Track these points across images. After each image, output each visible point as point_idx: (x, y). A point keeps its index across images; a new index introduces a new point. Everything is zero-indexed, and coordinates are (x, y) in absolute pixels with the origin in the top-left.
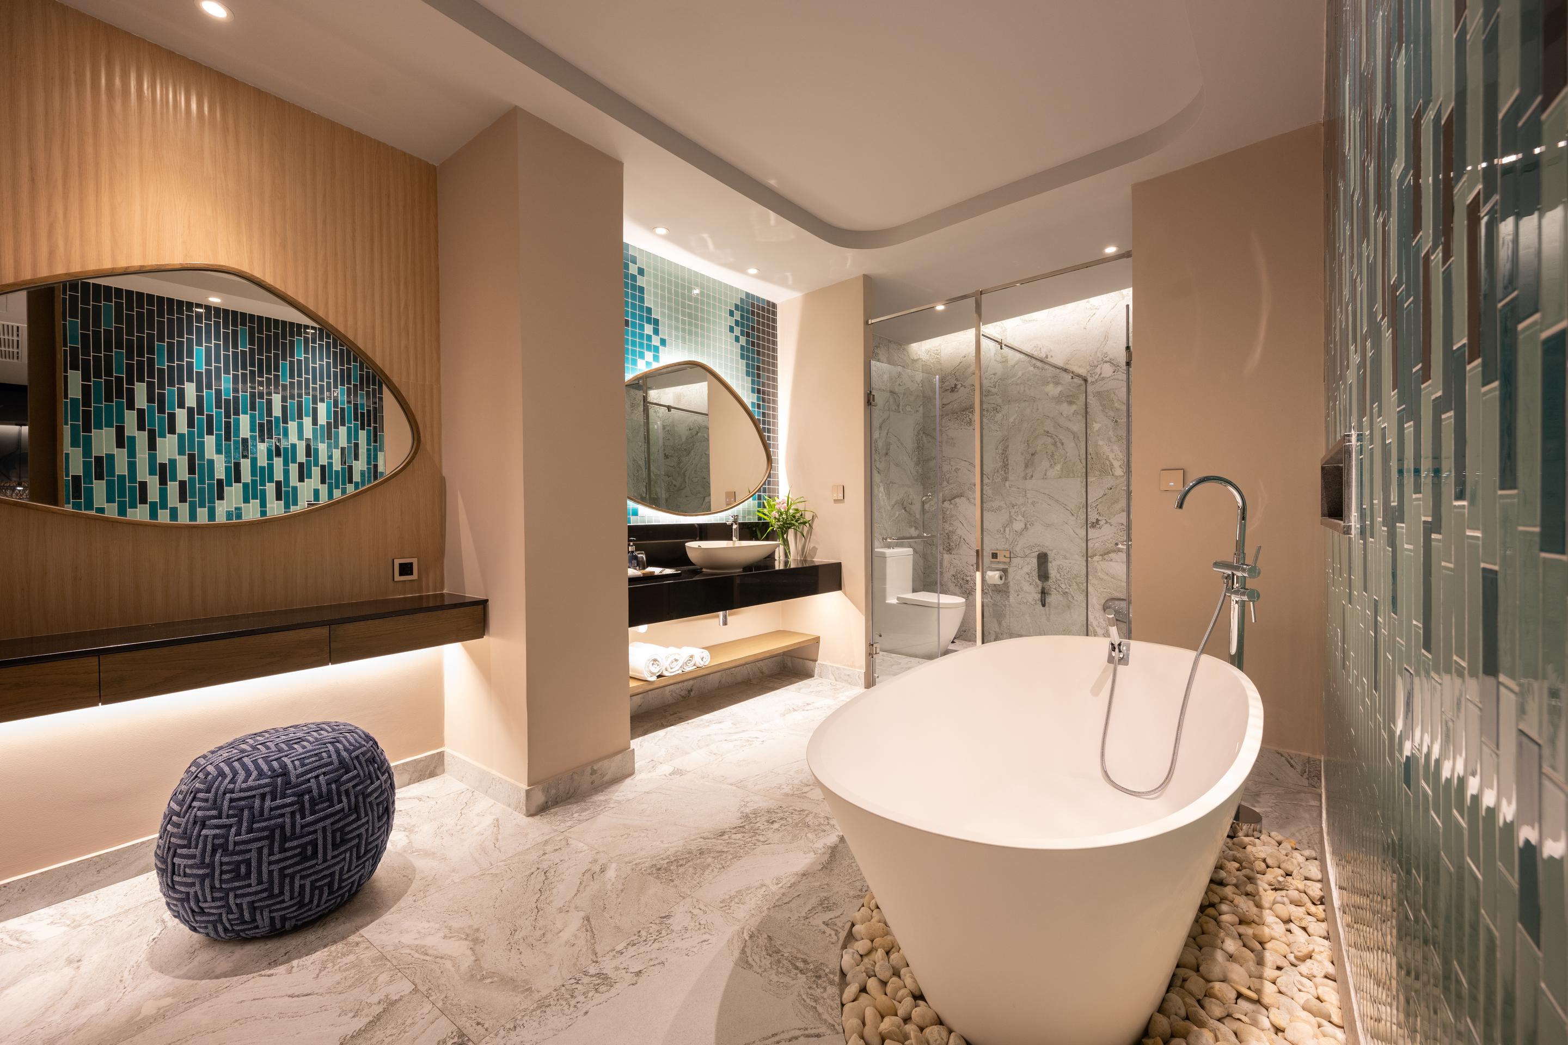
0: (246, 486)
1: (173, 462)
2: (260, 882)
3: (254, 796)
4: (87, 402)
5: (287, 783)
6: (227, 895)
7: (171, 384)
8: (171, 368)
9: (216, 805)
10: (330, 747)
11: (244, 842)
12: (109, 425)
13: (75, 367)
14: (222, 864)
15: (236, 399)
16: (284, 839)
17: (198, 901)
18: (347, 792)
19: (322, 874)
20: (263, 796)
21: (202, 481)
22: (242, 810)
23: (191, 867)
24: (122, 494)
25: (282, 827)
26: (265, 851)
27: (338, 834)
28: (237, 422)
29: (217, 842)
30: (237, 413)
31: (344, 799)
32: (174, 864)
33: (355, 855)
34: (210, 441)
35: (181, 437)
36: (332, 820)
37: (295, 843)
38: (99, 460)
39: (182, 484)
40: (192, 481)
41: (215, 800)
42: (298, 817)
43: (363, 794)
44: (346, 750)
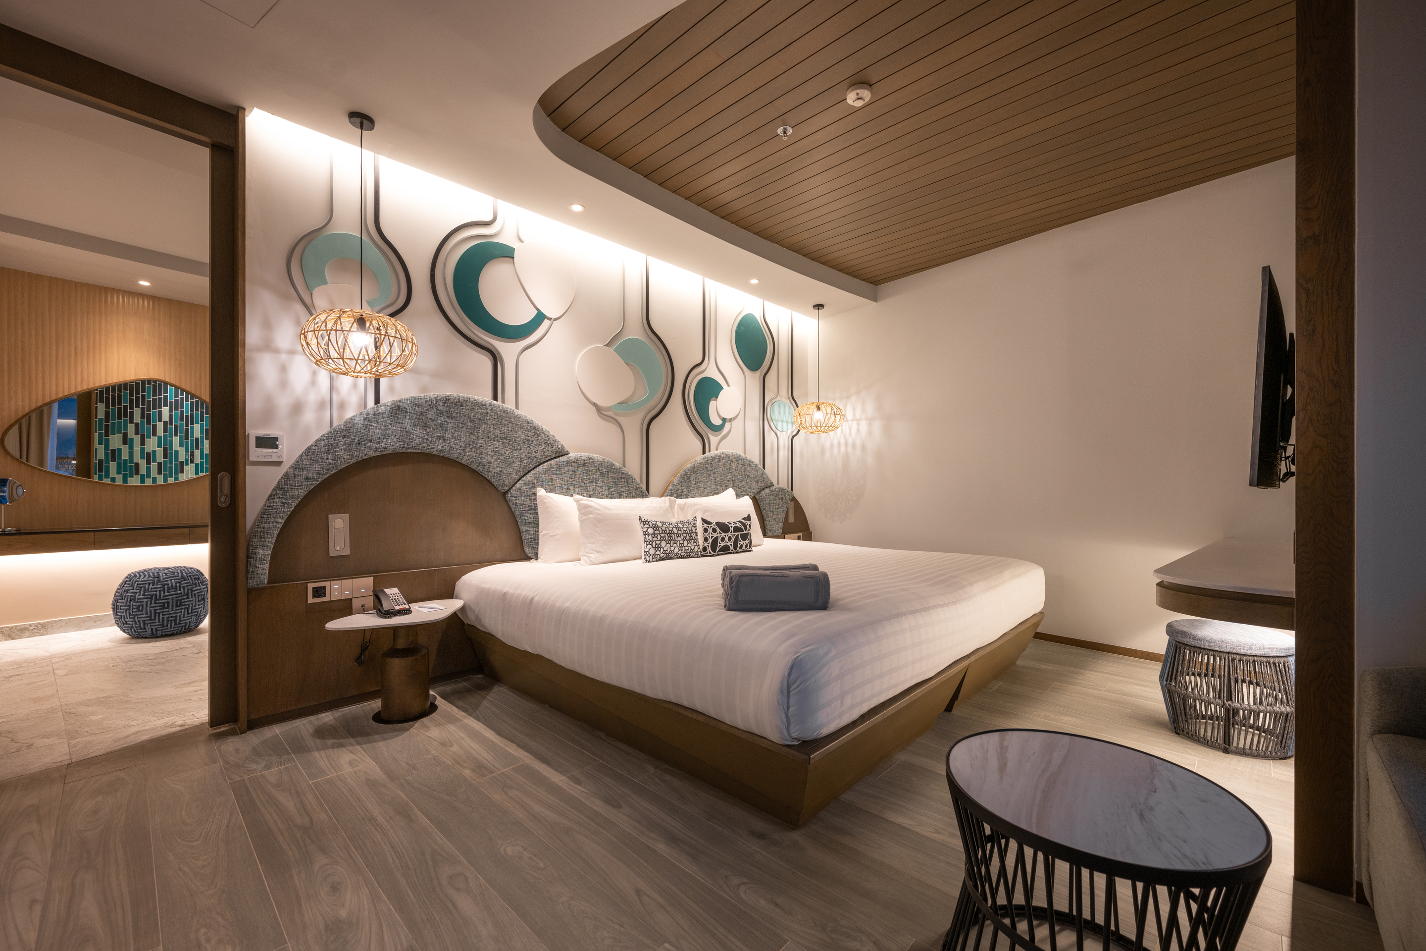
0: (197, 465)
1: (154, 452)
2: (147, 614)
3: (146, 584)
4: (107, 420)
5: (159, 581)
6: (135, 617)
7: (154, 408)
8: (154, 400)
9: (132, 586)
10: (179, 571)
11: (141, 599)
12: (119, 432)
13: (101, 401)
14: (133, 606)
15: (192, 415)
16: (156, 599)
17: (125, 619)
18: (184, 588)
19: (171, 615)
20: (149, 584)
21: (171, 462)
22: (141, 588)
23: (123, 606)
24: (125, 470)
25: (156, 595)
26: (149, 603)
27: (179, 602)
28: (192, 429)
29: (132, 598)
30: (192, 423)
31: (182, 589)
32: (117, 606)
33: (186, 611)
34: (176, 440)
35: (160, 438)
36: (176, 596)
37: (160, 601)
38: (113, 451)
39: (160, 464)
40: (165, 462)
41: (132, 584)
42: (162, 593)
43: (191, 589)
44: (185, 572)
